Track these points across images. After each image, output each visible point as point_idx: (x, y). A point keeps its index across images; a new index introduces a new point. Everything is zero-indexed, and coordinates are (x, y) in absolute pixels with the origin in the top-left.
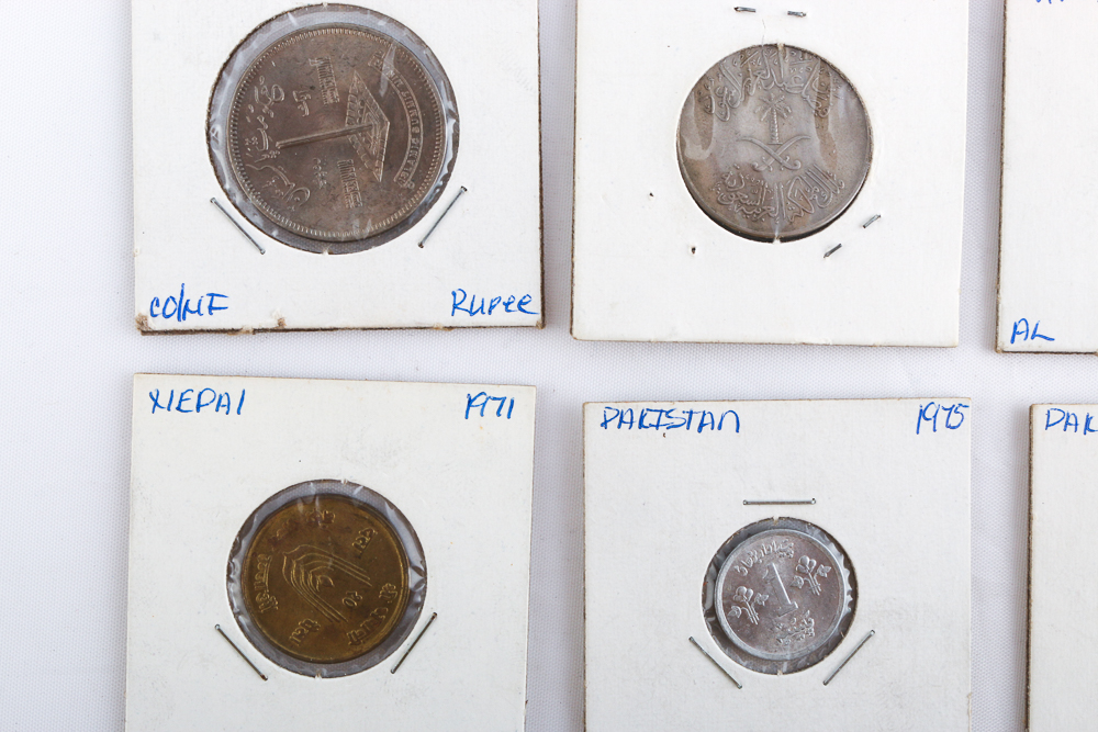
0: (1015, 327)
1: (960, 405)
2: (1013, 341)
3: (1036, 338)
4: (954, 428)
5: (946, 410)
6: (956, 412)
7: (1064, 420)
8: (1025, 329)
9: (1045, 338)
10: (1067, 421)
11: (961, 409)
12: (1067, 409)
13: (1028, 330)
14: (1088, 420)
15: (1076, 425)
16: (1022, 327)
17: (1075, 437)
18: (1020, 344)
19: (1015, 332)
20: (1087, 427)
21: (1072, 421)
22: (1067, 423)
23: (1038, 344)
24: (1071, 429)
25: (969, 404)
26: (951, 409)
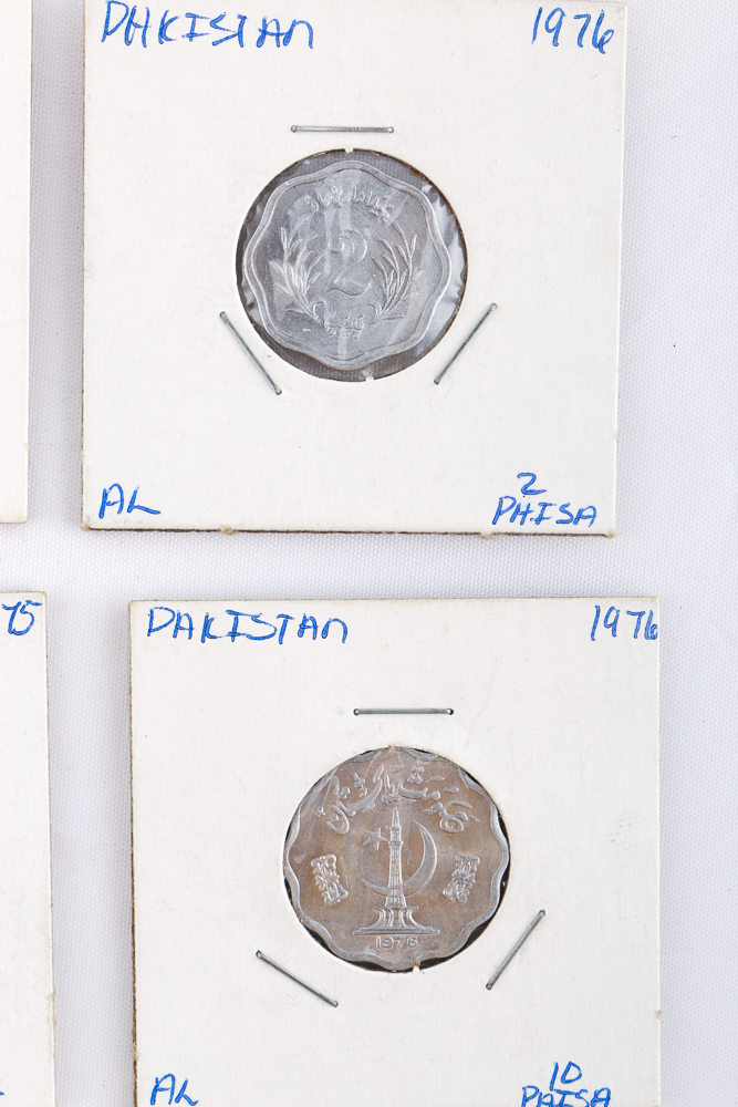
0: (105, 495)
1: (29, 602)
2: (101, 514)
3: (135, 510)
4: (20, 633)
5: (8, 609)
6: (23, 612)
7: (174, 623)
8: (119, 499)
9: (147, 510)
10: (178, 623)
11: (29, 608)
12: (176, 607)
13: (122, 500)
14: (207, 623)
15: (191, 629)
16: (114, 496)
17: (190, 646)
18: (112, 518)
19: (105, 503)
20: (206, 633)
21: (185, 623)
22: (178, 627)
23: (137, 518)
24: (183, 634)
25: (43, 601)
26: (15, 608)
